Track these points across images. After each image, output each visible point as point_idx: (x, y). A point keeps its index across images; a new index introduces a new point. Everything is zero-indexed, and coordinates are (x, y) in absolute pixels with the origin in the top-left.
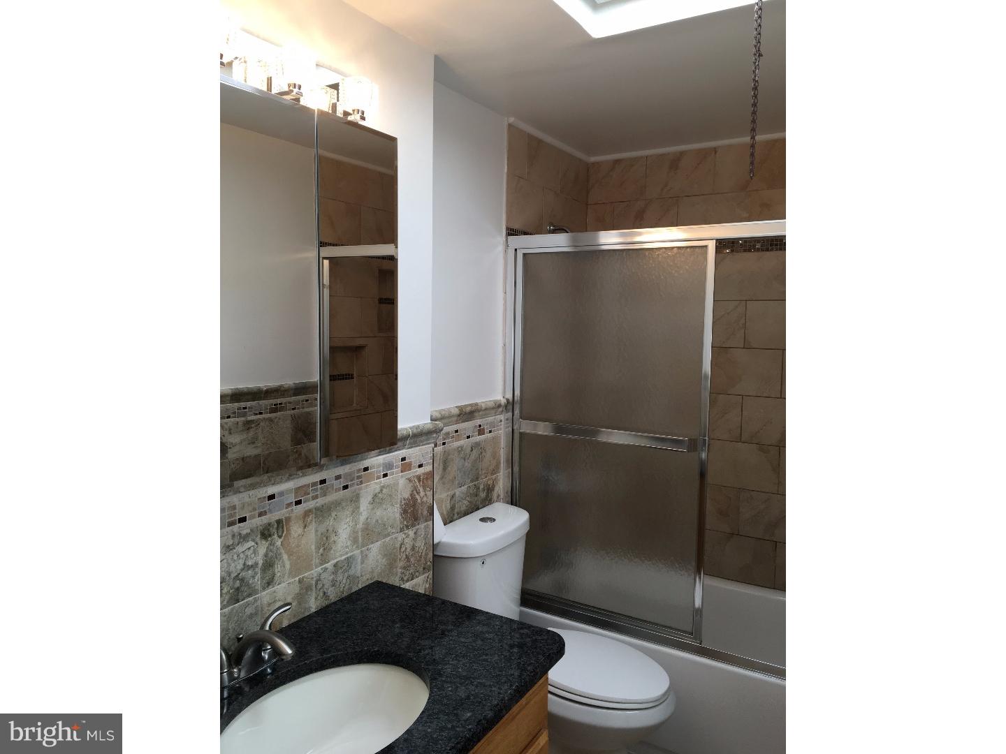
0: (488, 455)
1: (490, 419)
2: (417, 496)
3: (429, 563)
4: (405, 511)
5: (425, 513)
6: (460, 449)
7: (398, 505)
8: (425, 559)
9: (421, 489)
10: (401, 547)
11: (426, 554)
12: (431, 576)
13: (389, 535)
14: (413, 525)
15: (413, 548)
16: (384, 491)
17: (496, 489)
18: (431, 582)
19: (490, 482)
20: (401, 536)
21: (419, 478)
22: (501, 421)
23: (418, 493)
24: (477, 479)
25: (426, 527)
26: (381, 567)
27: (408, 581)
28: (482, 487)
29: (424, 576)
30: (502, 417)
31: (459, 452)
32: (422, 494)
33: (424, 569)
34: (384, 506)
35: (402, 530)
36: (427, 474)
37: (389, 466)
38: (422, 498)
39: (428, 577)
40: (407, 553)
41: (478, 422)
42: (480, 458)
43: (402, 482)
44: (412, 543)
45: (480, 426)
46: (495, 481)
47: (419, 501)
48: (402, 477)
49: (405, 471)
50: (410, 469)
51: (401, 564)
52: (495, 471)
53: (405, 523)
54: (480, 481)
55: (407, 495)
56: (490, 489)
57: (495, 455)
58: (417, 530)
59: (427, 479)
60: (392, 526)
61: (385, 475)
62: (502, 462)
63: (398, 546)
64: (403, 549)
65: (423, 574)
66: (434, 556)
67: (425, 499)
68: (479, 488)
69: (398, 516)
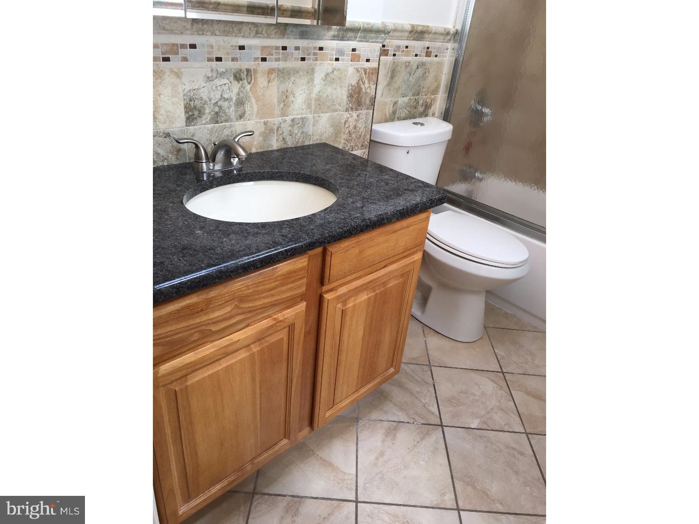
0: (431, 76)
1: (438, 44)
2: (362, 86)
3: (366, 142)
4: (351, 96)
5: (368, 102)
6: (408, 64)
7: (346, 89)
8: (364, 139)
9: (366, 81)
10: (345, 124)
11: (365, 135)
12: (367, 153)
13: (337, 111)
14: (357, 110)
15: (355, 127)
16: (335, 72)
17: (433, 107)
19: (429, 101)
20: (346, 115)
21: (365, 70)
22: (447, 49)
23: (364, 83)
24: (418, 94)
25: (367, 114)
26: (328, 134)
28: (421, 102)
29: (361, 151)
30: (450, 45)
31: (406, 67)
32: (367, 85)
33: (362, 146)
34: (334, 86)
35: (347, 110)
36: (373, 69)
37: (341, 52)
38: (366, 89)
39: (366, 150)
40: (350, 129)
41: (427, 44)
42: (424, 77)
43: (351, 70)
44: (354, 123)
45: (428, 48)
46: (433, 100)
47: (364, 90)
48: (351, 65)
49: (354, 61)
50: (359, 61)
51: (344, 136)
52: (435, 91)
53: (350, 105)
54: (420, 96)
55: (354, 83)
56: (427, 107)
57: (437, 79)
58: (360, 114)
59: (372, 73)
60: (340, 105)
61: (337, 60)
62: (442, 86)
63: (343, 121)
64: (347, 126)
65: (361, 149)
66: (371, 140)
67: (368, 90)
68: (418, 103)
69: (345, 97)
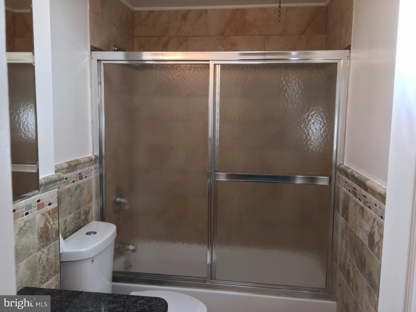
0: (85, 192)
1: (86, 169)
2: (49, 225)
3: (58, 268)
4: (41, 236)
5: (54, 235)
6: (69, 190)
7: (36, 233)
8: (55, 266)
9: (51, 220)
10: (39, 261)
11: (56, 263)
12: (59, 276)
13: (31, 254)
14: (46, 245)
15: (47, 260)
16: (27, 224)
17: (91, 213)
18: (59, 280)
19: (87, 209)
20: (39, 254)
21: (49, 212)
22: (92, 170)
23: (49, 223)
24: (79, 208)
25: (55, 245)
26: (27, 277)
27: (44, 282)
28: (82, 213)
29: (55, 277)
30: (92, 167)
31: (68, 192)
32: (52, 223)
33: (55, 272)
34: (27, 235)
35: (39, 249)
36: (55, 209)
37: (29, 207)
38: (51, 226)
39: (57, 277)
40: (44, 264)
41: (79, 171)
42: (81, 194)
43: (38, 217)
44: (46, 257)
45: (80, 174)
46: (90, 208)
47: (50, 228)
48: (38, 213)
49: (40, 209)
50: (43, 207)
51: (40, 272)
52: (90, 201)
53: (41, 244)
54: (81, 209)
55: (42, 225)
56: (87, 213)
57: (90, 192)
58: (50, 247)
59: (55, 212)
60: (33, 248)
61: (27, 214)
62: (93, 195)
63: (37, 260)
64: (41, 262)
65: (54, 276)
66: (61, 262)
67: (54, 226)
69: (37, 240)
